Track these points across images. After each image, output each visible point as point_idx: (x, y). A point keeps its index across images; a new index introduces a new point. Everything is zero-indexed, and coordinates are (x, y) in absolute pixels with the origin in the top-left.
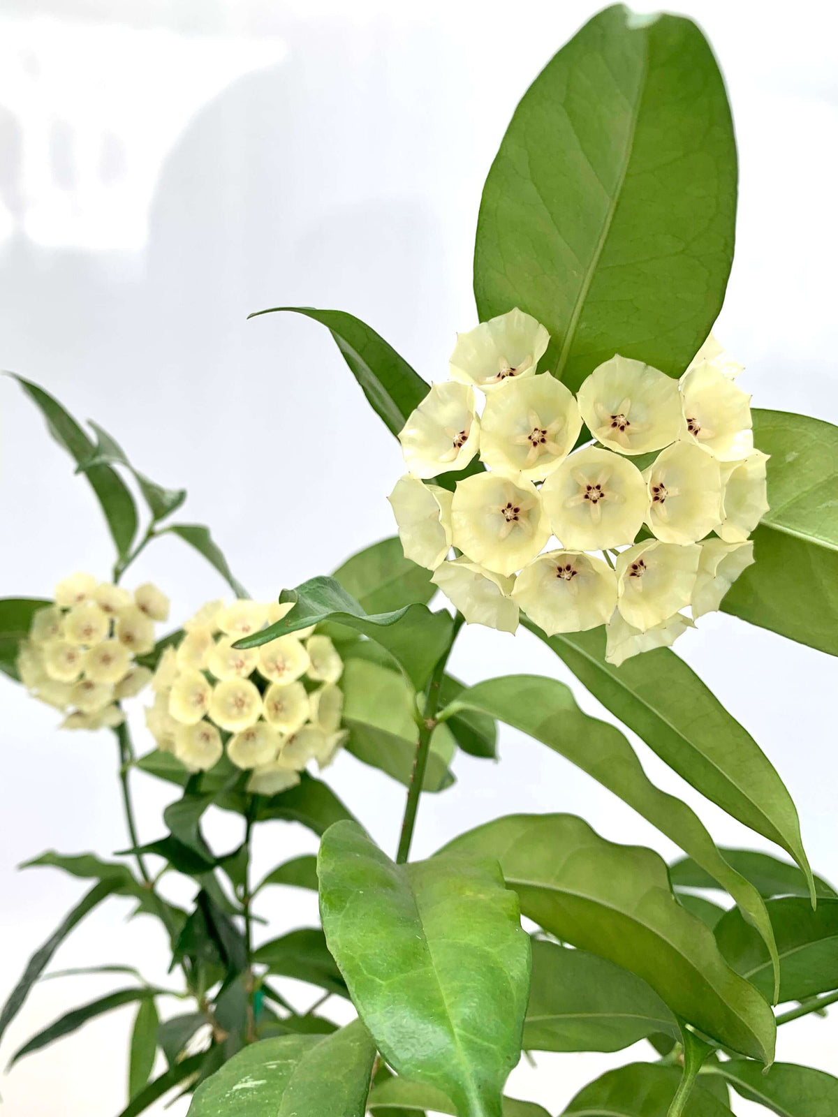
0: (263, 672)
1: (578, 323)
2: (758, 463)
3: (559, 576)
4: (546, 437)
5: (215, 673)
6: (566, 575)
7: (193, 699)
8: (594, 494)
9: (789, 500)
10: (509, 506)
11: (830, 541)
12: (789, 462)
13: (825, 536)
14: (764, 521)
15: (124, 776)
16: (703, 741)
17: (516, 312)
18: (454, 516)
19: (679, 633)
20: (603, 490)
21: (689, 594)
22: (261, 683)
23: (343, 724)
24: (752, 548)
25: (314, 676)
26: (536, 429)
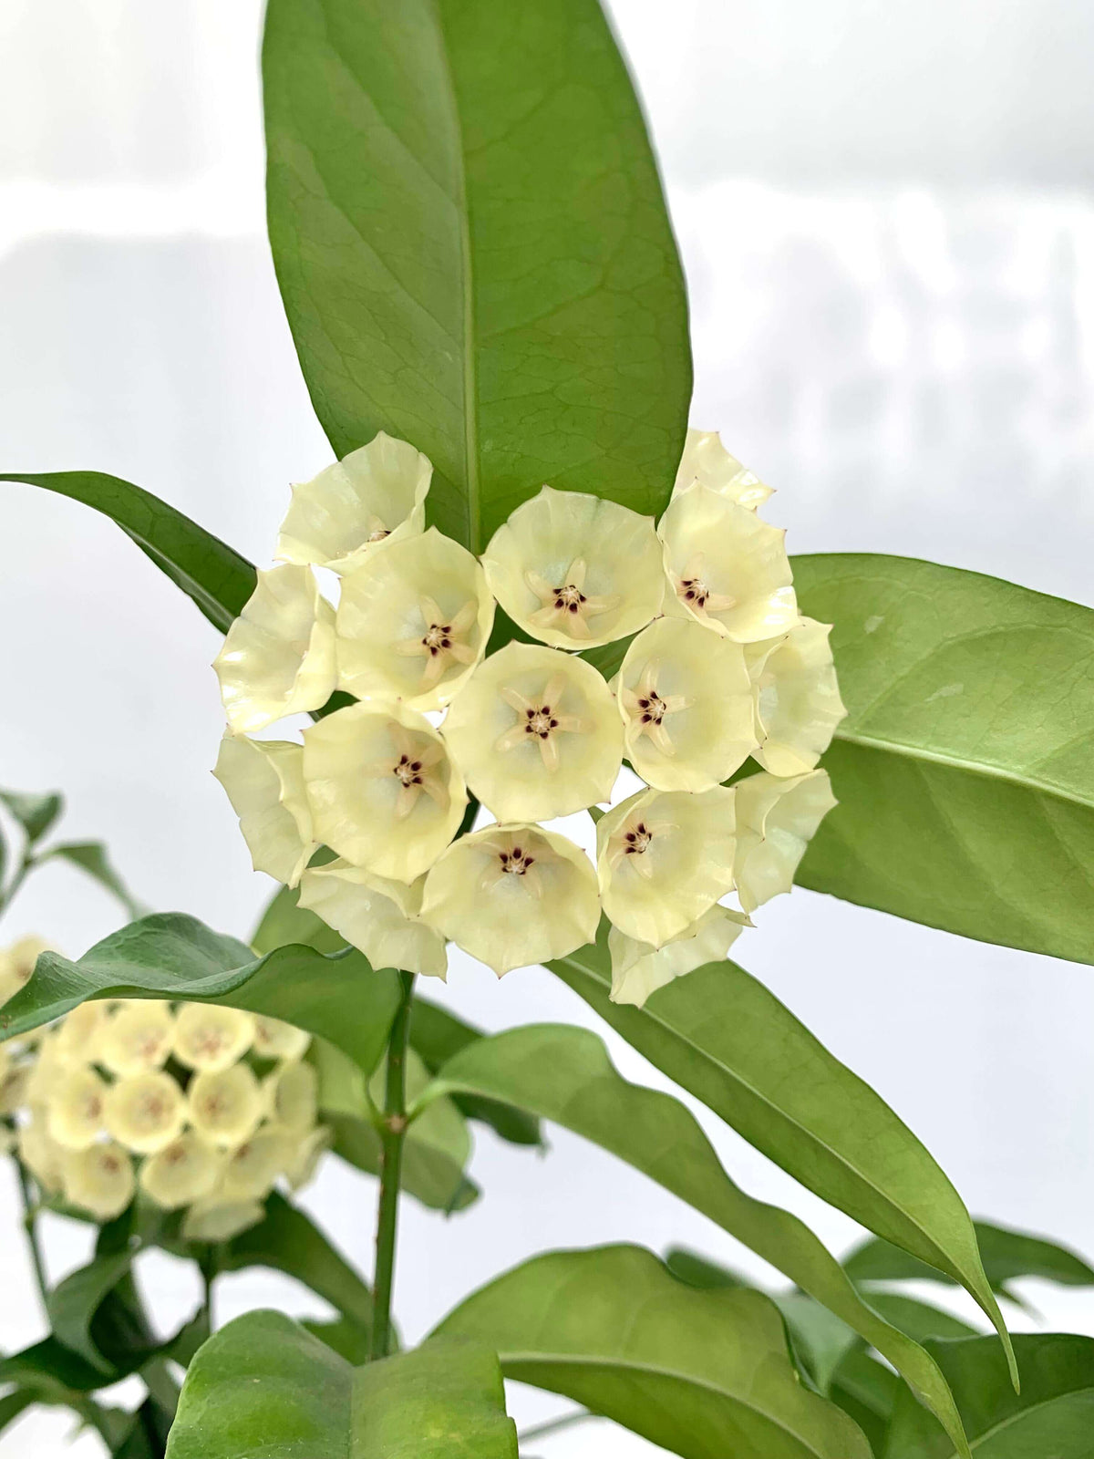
0: (185, 1057)
1: (479, 443)
2: (815, 640)
3: (505, 870)
4: (451, 637)
5: (112, 1064)
6: (516, 866)
7: (85, 1108)
8: (541, 723)
9: (878, 696)
10: (404, 760)
11: (953, 753)
12: (871, 634)
13: (945, 745)
14: (844, 734)
15: (30, 1227)
16: (804, 1110)
17: (382, 439)
18: (313, 789)
19: (734, 936)
20: (554, 714)
21: (729, 871)
22: (181, 1074)
23: (322, 1118)
24: (828, 780)
25: (265, 1051)
26: (434, 627)
